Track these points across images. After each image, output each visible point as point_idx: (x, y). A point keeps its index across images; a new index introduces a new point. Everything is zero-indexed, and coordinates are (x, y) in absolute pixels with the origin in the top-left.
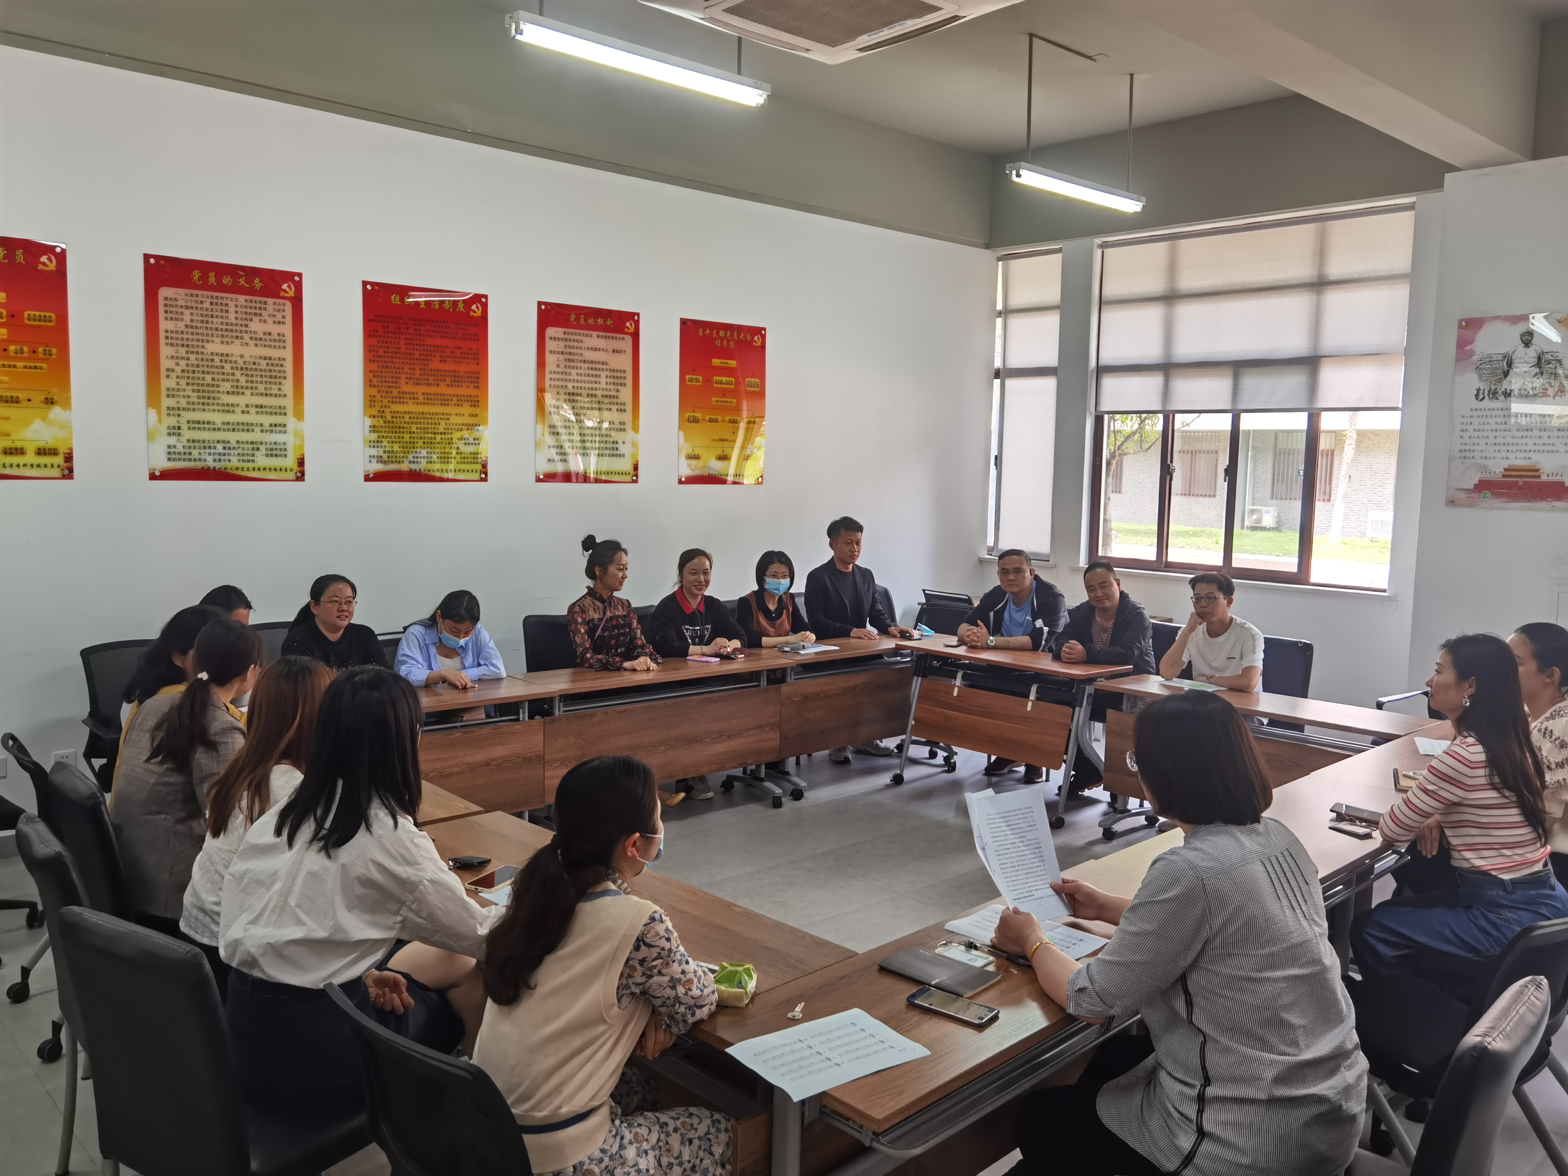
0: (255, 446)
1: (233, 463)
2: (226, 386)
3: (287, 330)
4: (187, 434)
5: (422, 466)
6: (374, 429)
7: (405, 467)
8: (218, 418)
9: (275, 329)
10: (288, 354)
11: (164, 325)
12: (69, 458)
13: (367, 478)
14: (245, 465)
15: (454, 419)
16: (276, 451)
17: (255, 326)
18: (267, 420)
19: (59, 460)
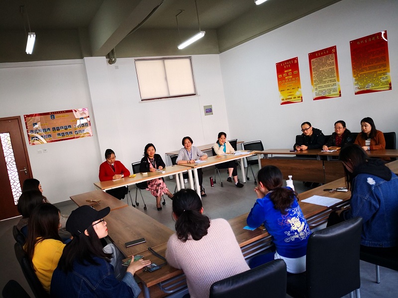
0: (331, 90)
1: (327, 95)
2: (324, 77)
3: (334, 60)
4: (318, 90)
6: (356, 80)
8: (323, 85)
9: (331, 61)
10: (335, 66)
11: (313, 67)
14: (329, 95)
16: (335, 90)
17: (328, 62)
18: (332, 83)
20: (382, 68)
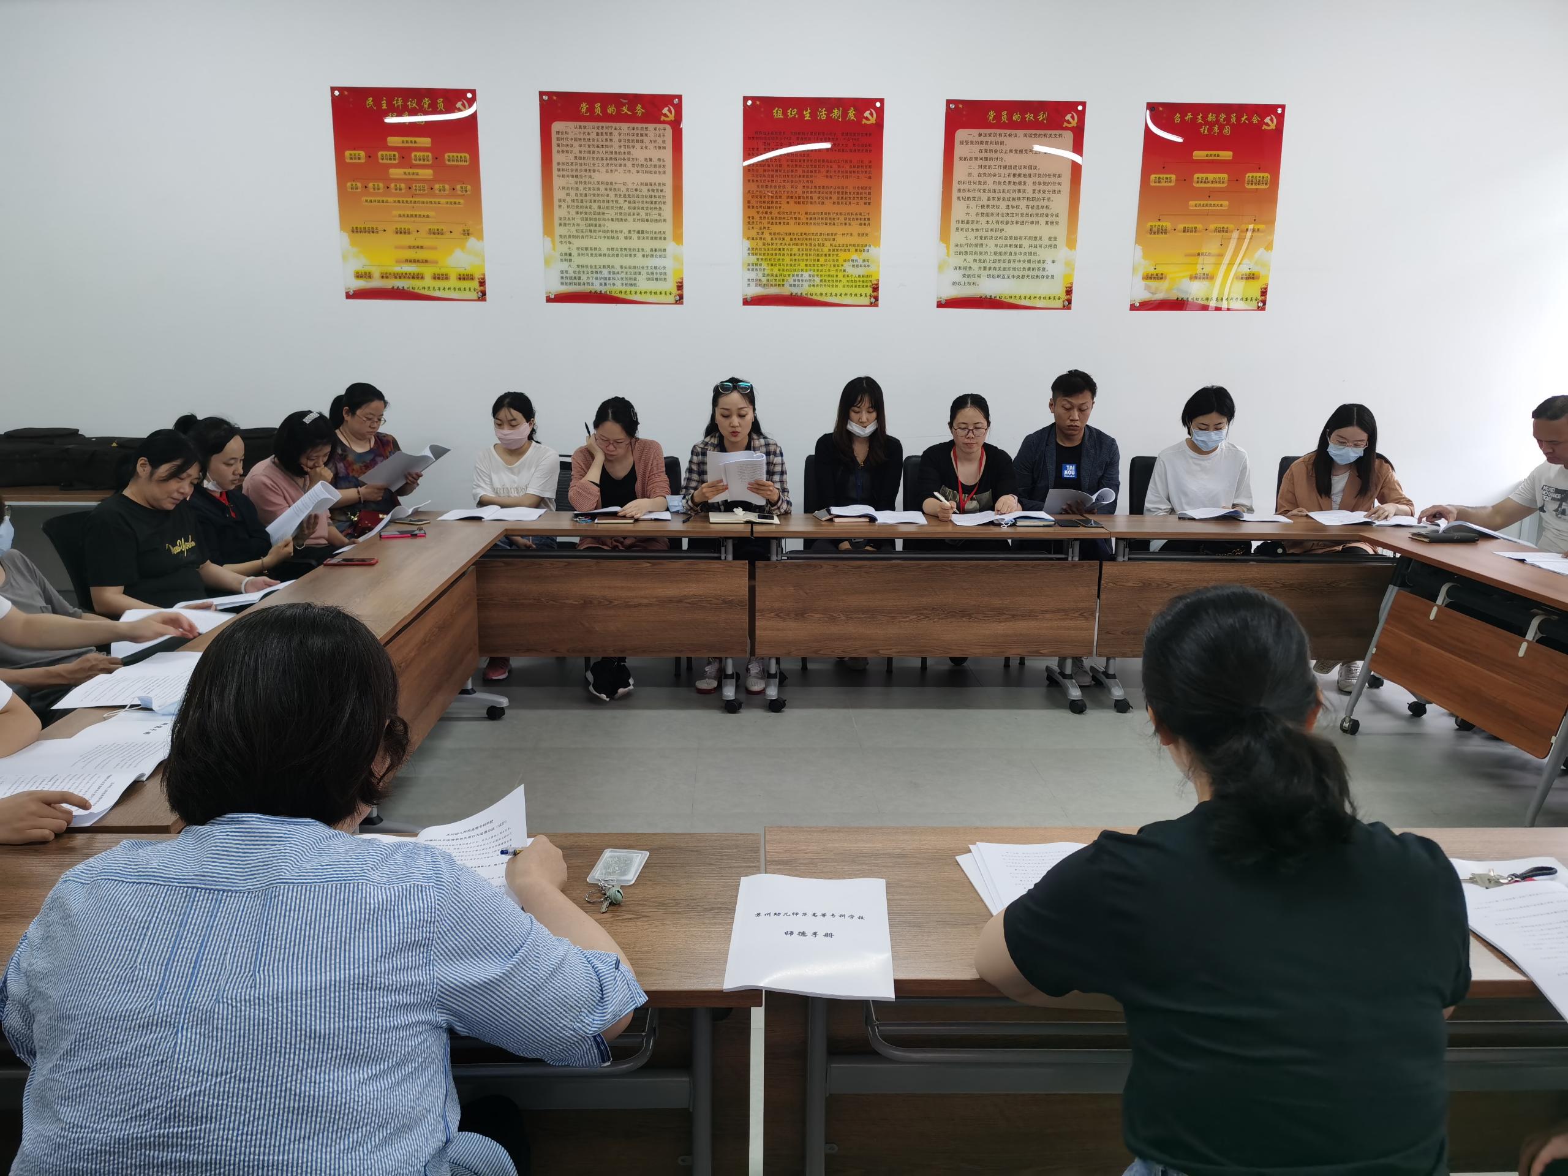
0: (637, 271)
1: (616, 288)
2: (611, 214)
3: (668, 154)
4: (578, 260)
5: (804, 290)
6: (752, 251)
7: (786, 291)
8: (604, 244)
9: (655, 154)
10: (668, 179)
11: (557, 158)
12: (482, 283)
13: (746, 302)
14: (629, 289)
15: (840, 240)
16: (656, 275)
17: (639, 153)
18: (648, 245)
19: (475, 284)
20: (855, 228)
